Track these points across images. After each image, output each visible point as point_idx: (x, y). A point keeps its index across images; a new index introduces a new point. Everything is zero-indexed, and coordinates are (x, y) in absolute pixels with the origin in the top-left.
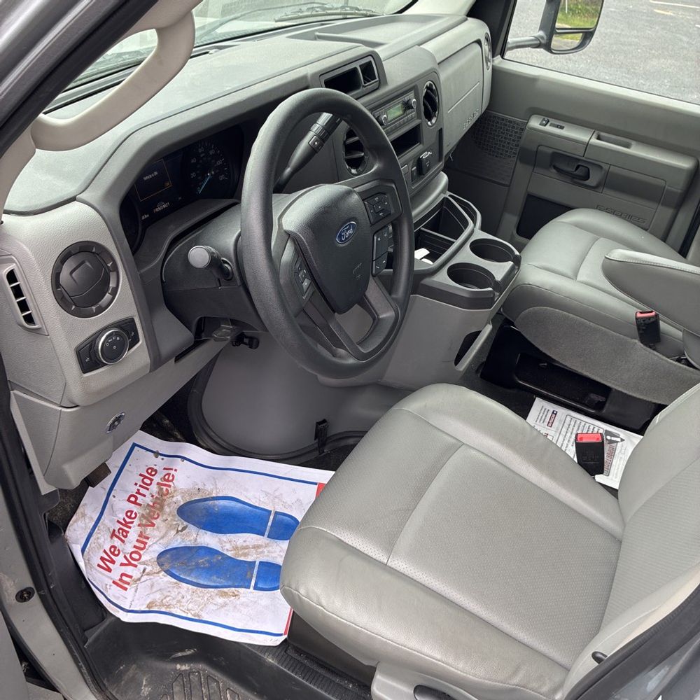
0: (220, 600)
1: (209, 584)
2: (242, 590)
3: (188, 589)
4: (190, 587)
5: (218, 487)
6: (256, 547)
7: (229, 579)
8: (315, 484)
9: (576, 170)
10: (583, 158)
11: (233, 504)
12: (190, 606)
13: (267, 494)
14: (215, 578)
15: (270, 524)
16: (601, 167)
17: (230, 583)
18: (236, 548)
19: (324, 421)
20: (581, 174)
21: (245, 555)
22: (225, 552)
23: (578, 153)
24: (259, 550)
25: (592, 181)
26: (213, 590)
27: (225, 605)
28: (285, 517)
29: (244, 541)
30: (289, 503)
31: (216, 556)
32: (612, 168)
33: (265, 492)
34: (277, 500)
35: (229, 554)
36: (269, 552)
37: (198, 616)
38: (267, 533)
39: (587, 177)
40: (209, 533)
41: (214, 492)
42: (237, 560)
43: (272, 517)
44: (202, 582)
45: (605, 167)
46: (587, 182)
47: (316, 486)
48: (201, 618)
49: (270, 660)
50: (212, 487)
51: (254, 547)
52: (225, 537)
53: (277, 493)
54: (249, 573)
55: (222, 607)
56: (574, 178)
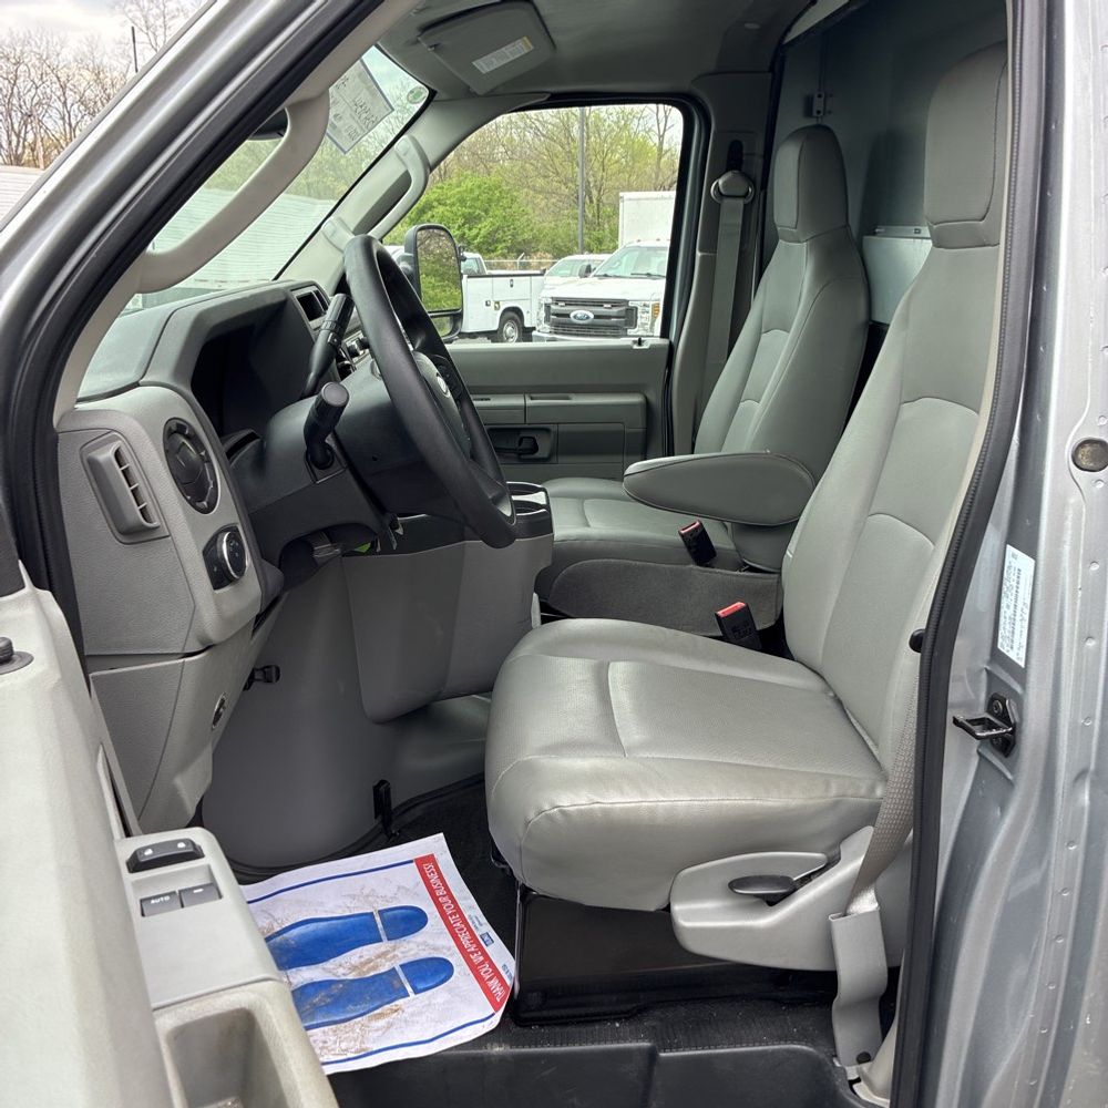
0: (382, 1023)
1: (348, 1016)
2: (400, 1002)
3: (324, 1032)
4: (326, 1028)
5: (276, 917)
6: (383, 955)
7: (372, 999)
8: (411, 862)
9: (520, 444)
10: (526, 426)
11: (312, 927)
12: (344, 1045)
13: (353, 897)
14: (351, 1007)
15: (380, 926)
16: (547, 430)
17: (378, 1003)
18: (354, 968)
19: (382, 782)
20: (528, 447)
21: (374, 968)
22: (343, 978)
23: (518, 421)
24: (389, 956)
25: (542, 452)
26: (359, 1019)
27: (390, 1025)
28: (396, 912)
29: (361, 957)
30: (389, 895)
31: (333, 987)
32: (562, 428)
33: (349, 895)
34: (370, 898)
35: (350, 977)
36: (403, 953)
37: (363, 1050)
38: (384, 937)
39: (535, 448)
40: (304, 968)
41: (275, 925)
42: (368, 978)
43: (378, 919)
44: (337, 1018)
45: (553, 428)
46: (538, 455)
47: (414, 864)
48: (370, 1051)
49: (497, 1049)
50: (268, 921)
51: (379, 956)
52: (330, 964)
53: (366, 892)
54: (395, 982)
55: (388, 1028)
56: (520, 454)
